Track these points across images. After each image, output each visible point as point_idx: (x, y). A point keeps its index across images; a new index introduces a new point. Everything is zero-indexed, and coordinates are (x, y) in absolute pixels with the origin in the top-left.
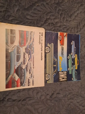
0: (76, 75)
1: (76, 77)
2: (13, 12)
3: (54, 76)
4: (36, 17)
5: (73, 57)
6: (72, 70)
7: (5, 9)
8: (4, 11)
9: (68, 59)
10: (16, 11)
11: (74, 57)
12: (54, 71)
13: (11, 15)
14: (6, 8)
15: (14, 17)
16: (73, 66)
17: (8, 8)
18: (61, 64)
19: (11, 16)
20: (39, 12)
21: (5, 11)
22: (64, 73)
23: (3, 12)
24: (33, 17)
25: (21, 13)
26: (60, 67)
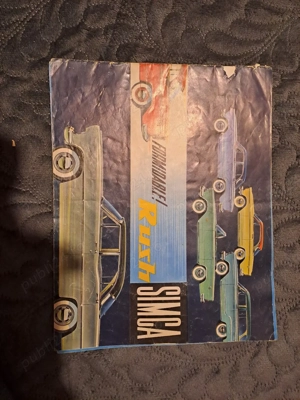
0: (241, 311)
1: (242, 321)
2: (149, 30)
3: (102, 308)
4: (258, 42)
5: (224, 206)
6: (219, 278)
7: (114, 21)
8: (107, 28)
9: (192, 218)
10: (160, 24)
11: (235, 202)
12: (105, 281)
13: (137, 45)
14: (119, 14)
15: (150, 50)
16: (225, 256)
17: (126, 15)
18: (146, 242)
19: (139, 49)
20: (276, 19)
21: (114, 27)
22: (163, 294)
23: (106, 33)
24: (241, 43)
25: (186, 31)
26: (145, 260)
